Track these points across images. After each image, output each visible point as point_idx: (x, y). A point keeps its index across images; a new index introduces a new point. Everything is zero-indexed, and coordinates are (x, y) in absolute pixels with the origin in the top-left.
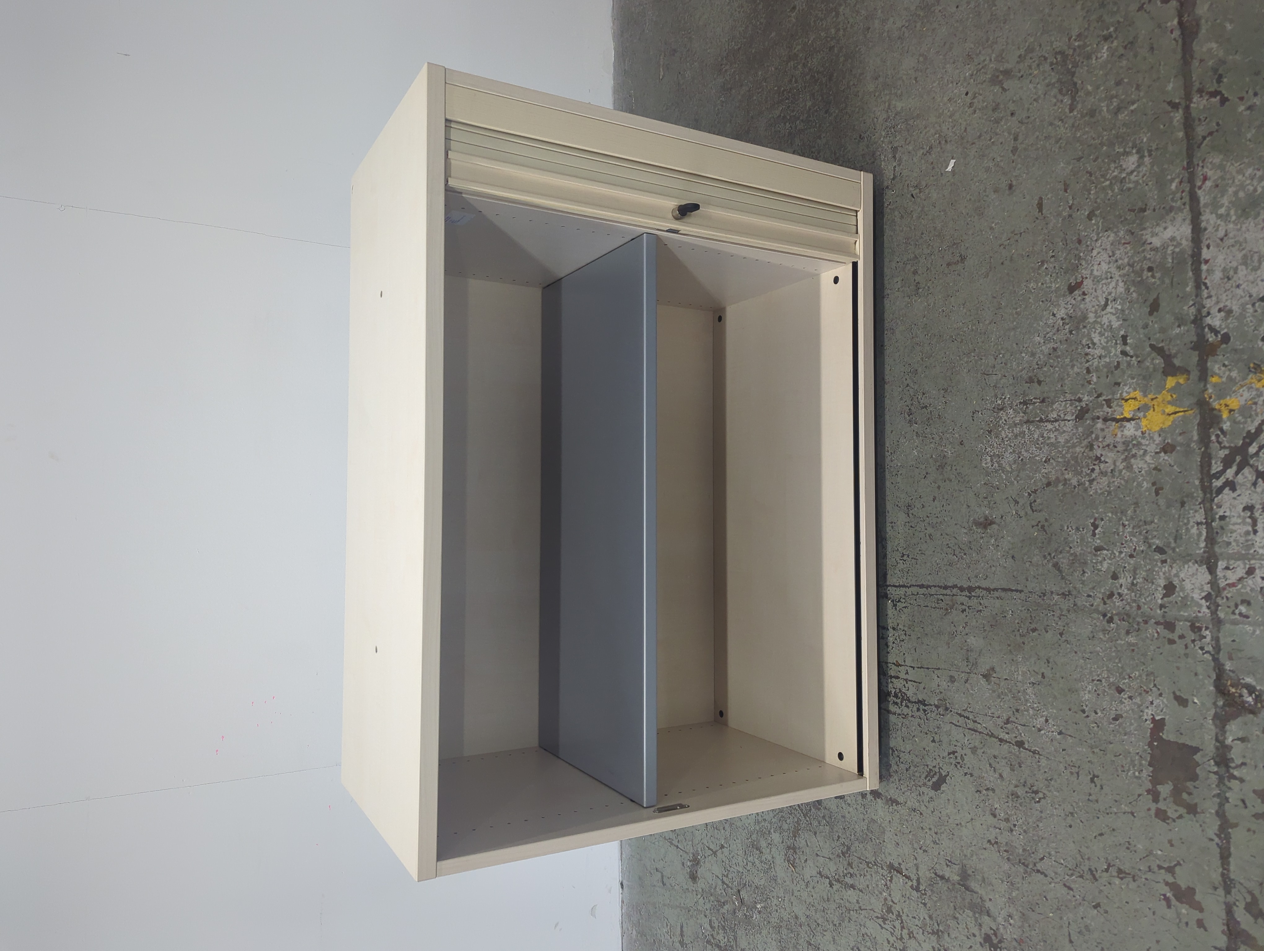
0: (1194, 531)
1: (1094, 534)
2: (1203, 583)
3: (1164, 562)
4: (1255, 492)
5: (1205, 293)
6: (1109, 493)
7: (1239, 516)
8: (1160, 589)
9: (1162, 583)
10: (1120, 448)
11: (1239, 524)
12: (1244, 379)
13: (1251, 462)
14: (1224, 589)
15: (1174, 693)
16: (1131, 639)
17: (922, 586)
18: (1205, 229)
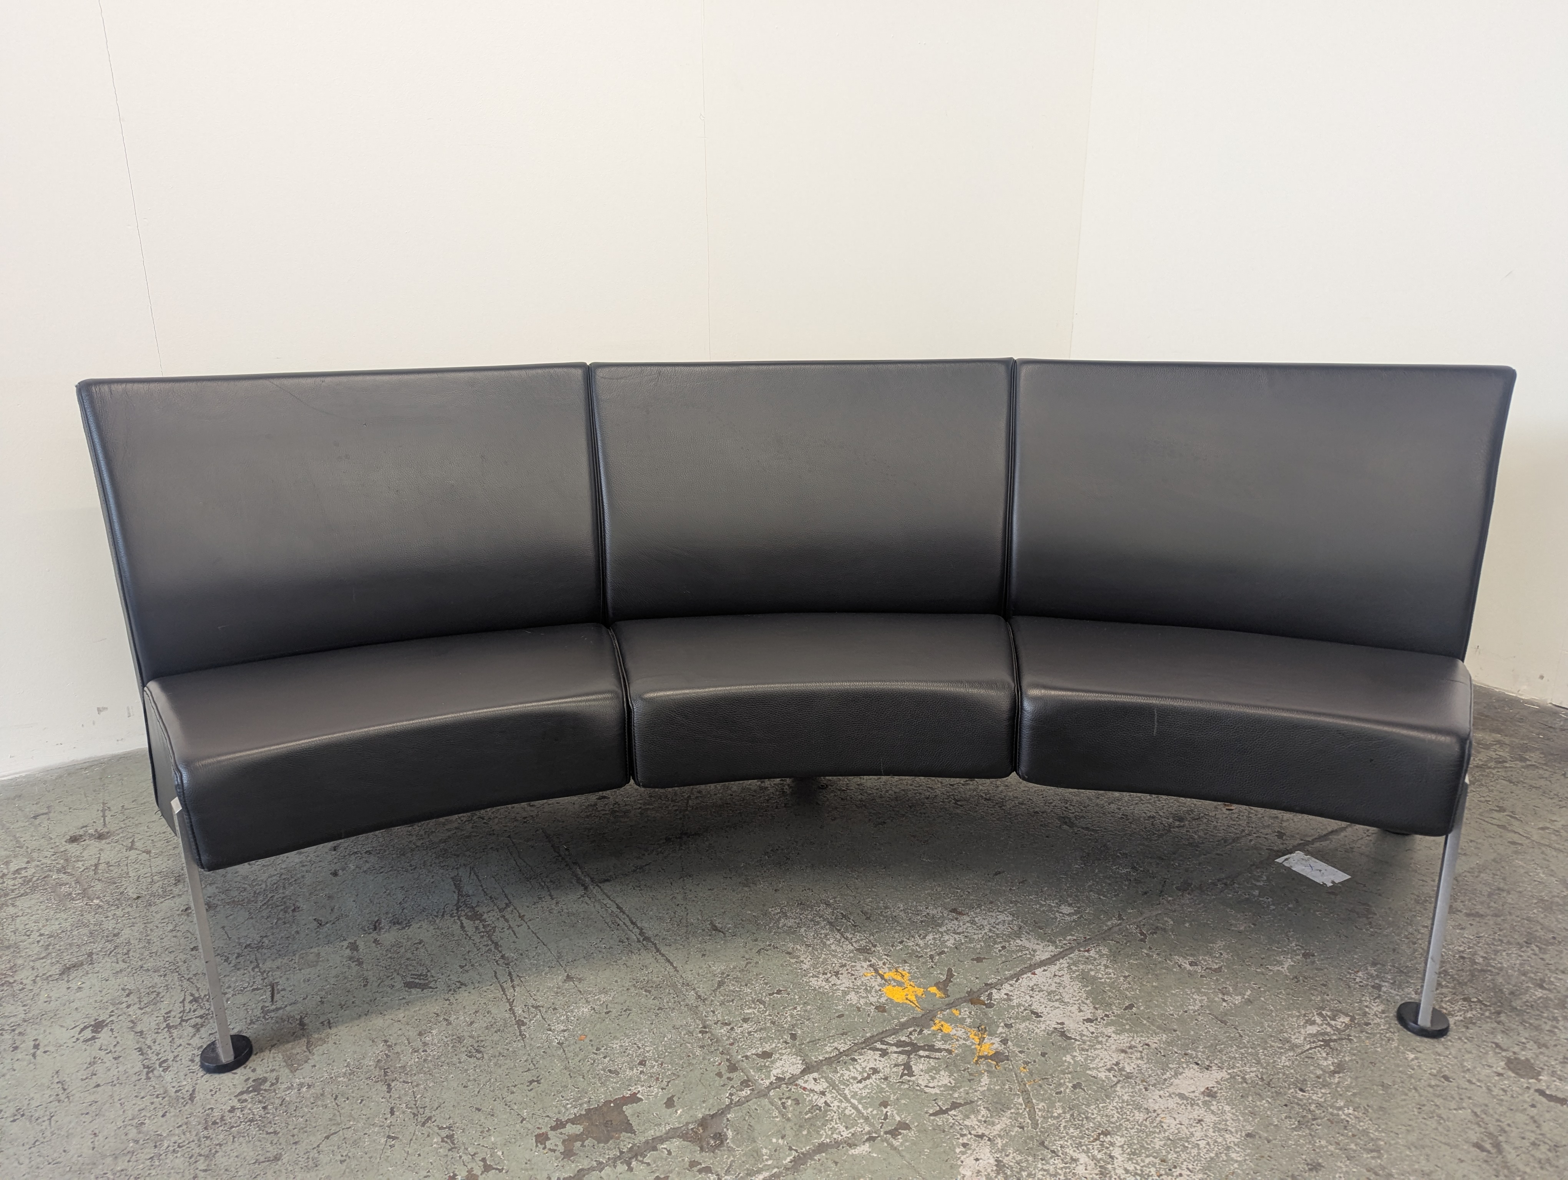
0: (828, 1049)
1: (770, 995)
2: (789, 1071)
3: (786, 1042)
4: (891, 1069)
5: (1011, 982)
6: (815, 990)
7: (863, 1068)
8: (760, 1049)
9: (767, 1048)
10: (859, 983)
11: (857, 1071)
12: (970, 1027)
13: (911, 1056)
14: (796, 1085)
15: (673, 1096)
16: (698, 1052)
17: (618, 907)
18: (1055, 965)
